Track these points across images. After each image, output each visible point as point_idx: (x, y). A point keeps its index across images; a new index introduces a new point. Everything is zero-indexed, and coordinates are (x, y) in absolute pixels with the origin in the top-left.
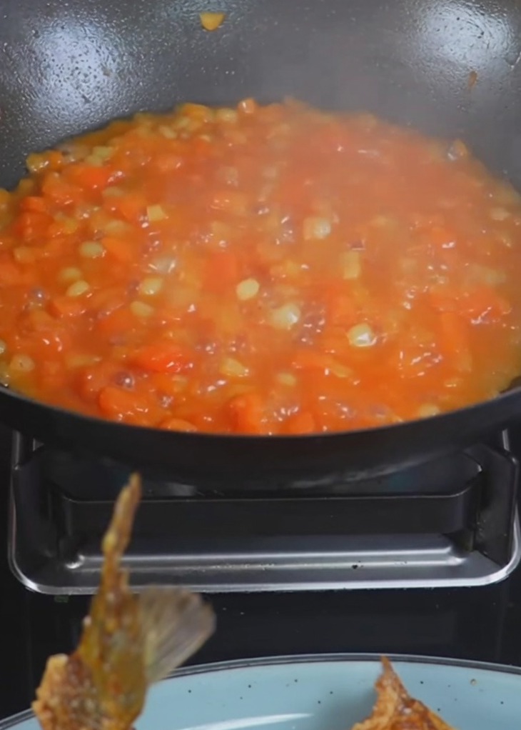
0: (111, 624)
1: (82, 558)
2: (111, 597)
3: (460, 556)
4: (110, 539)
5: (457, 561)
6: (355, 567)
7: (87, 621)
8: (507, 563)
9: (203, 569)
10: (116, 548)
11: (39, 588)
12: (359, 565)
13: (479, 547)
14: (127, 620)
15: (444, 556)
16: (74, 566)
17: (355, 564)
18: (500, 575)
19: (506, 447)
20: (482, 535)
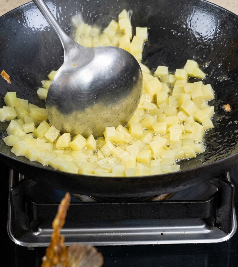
0: (56, 260)
1: (40, 230)
2: (56, 248)
3: (209, 229)
4: (56, 222)
5: (207, 231)
6: (162, 234)
7: (45, 258)
8: (230, 232)
9: (95, 235)
10: (59, 226)
11: (22, 244)
12: (164, 233)
13: (218, 225)
14: (63, 259)
15: (202, 229)
16: (37, 234)
17: (162, 233)
18: (227, 238)
19: (229, 180)
20: (219, 219)
